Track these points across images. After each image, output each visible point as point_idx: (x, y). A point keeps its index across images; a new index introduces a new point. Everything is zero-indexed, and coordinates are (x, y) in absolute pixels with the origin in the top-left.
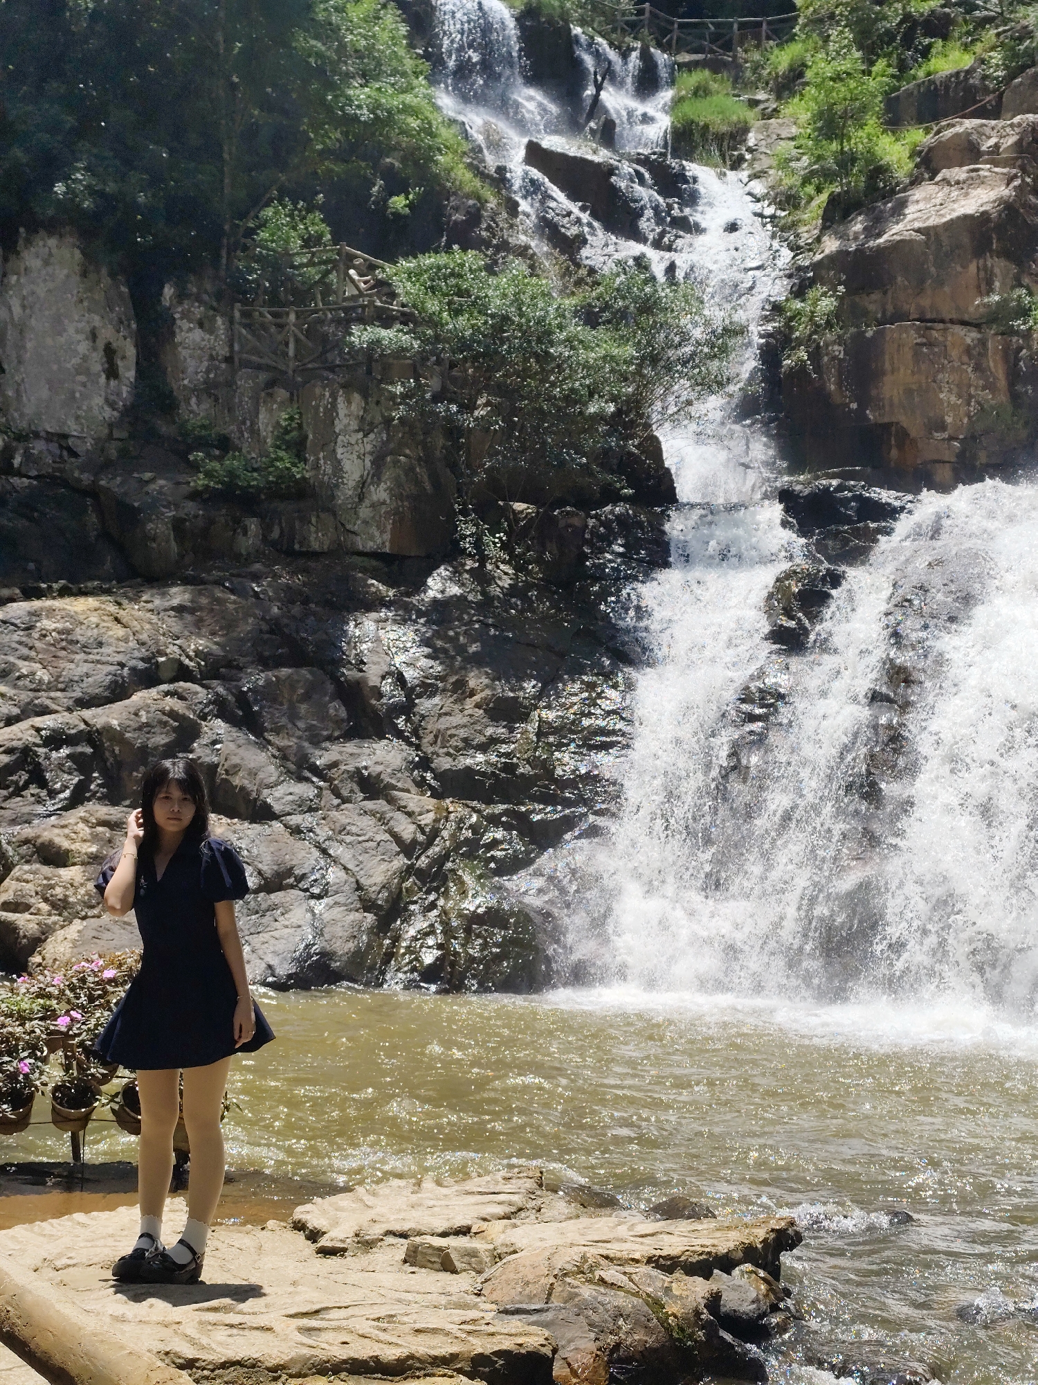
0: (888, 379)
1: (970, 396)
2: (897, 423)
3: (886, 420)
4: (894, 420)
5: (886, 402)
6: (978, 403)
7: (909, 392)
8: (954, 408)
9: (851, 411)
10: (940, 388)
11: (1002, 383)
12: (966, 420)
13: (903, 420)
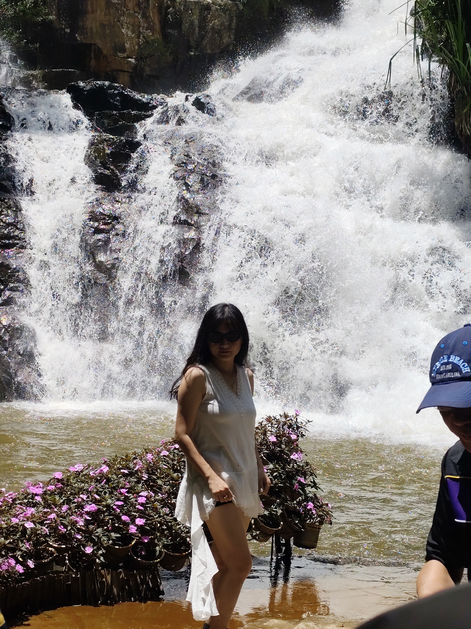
0: (90, 16)
1: (140, 33)
2: (95, 44)
3: (88, 41)
4: (93, 42)
5: (88, 30)
6: (144, 37)
7: (103, 26)
8: (131, 39)
9: (66, 33)
10: (122, 25)
11: (157, 27)
12: (136, 47)
13: (100, 43)
